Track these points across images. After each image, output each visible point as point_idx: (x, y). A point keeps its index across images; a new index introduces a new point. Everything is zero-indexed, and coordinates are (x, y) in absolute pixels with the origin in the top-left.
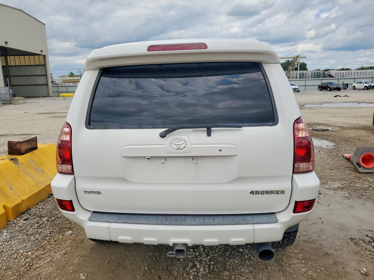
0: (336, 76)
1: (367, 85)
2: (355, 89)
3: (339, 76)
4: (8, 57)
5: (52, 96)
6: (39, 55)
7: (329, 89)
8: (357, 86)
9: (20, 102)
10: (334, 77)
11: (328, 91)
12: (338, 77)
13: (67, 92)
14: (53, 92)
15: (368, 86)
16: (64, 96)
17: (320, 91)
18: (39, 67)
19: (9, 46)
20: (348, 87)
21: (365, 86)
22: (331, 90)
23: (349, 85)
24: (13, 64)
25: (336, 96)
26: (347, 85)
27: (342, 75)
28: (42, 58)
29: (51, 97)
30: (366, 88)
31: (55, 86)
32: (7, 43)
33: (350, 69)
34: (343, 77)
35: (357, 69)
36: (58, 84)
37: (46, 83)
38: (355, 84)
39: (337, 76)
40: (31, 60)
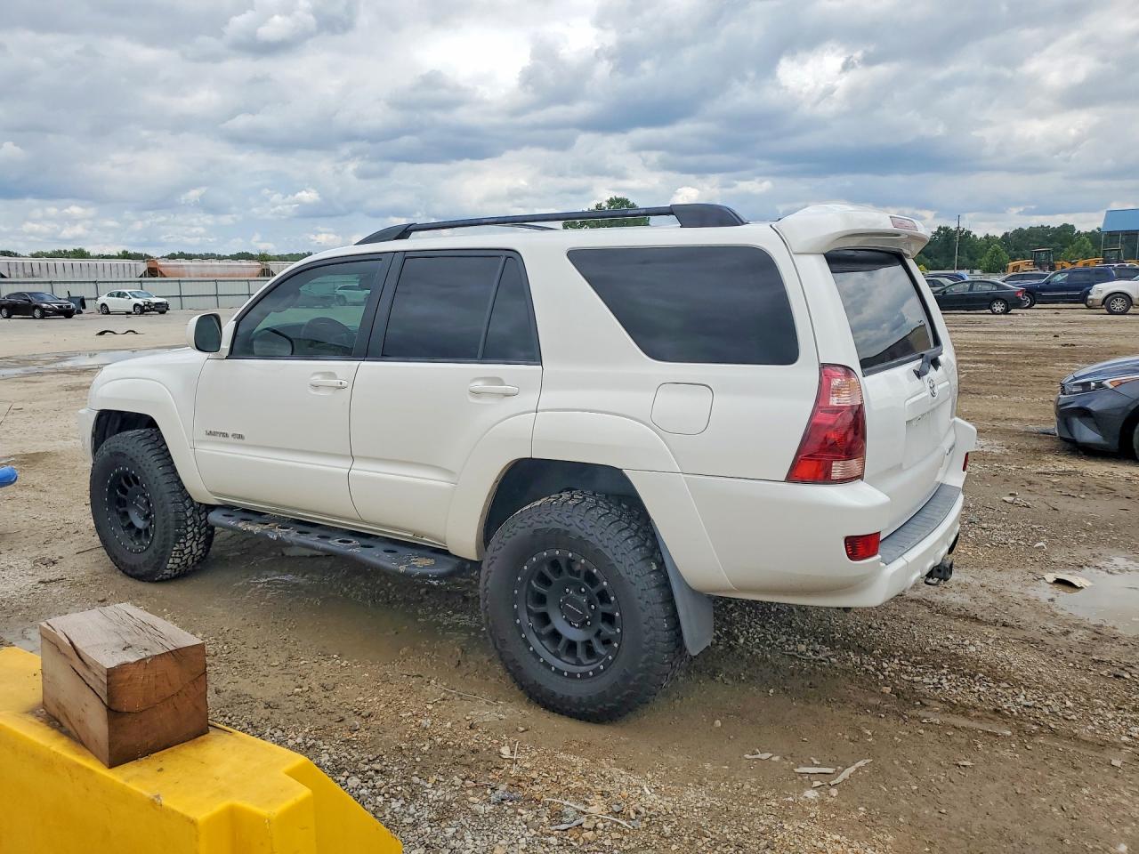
0: (10, 275)
1: (140, 301)
2: (108, 313)
3: (21, 274)
7: (37, 313)
8: (114, 304)
10: (5, 277)
11: (35, 318)
12: (17, 277)
15: (142, 304)
17: (7, 320)
20: (84, 307)
21: (136, 305)
22: (45, 314)
23: (86, 302)
25: (102, 333)
26: (82, 302)
27: (28, 271)
30: (138, 310)
33: (16, 255)
34: (33, 276)
35: (33, 256)
38: (103, 299)
39: (13, 274)
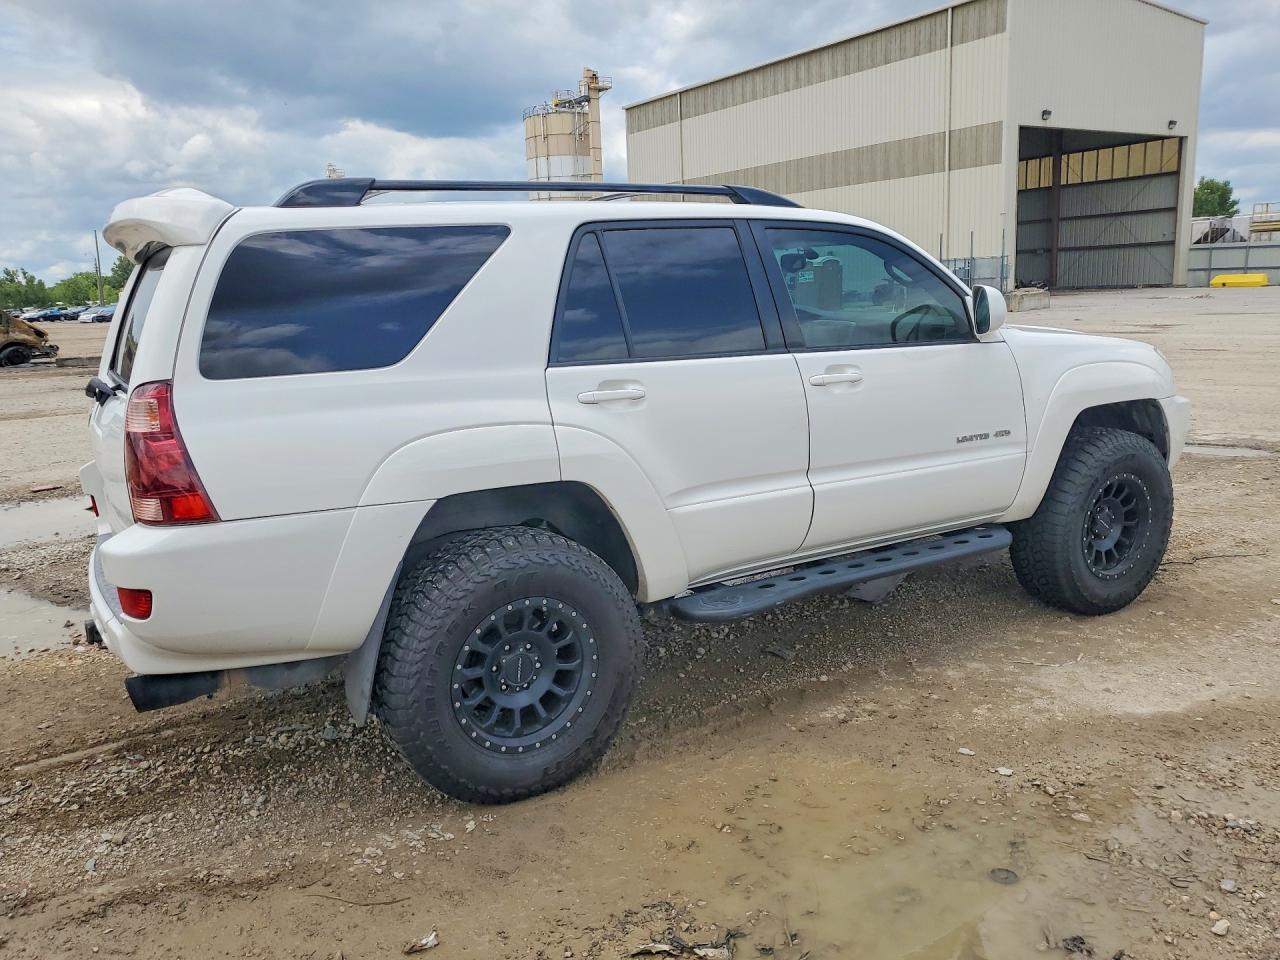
4: (1064, 157)
5: (1185, 286)
6: (1162, 138)
9: (1028, 303)
13: (1246, 269)
14: (1190, 270)
16: (1224, 285)
18: (1155, 182)
19: (1053, 122)
24: (1074, 179)
28: (1171, 147)
29: (1178, 286)
31: (1232, 245)
32: (1049, 113)
36: (1242, 240)
37: (1169, 238)
40: (1134, 161)
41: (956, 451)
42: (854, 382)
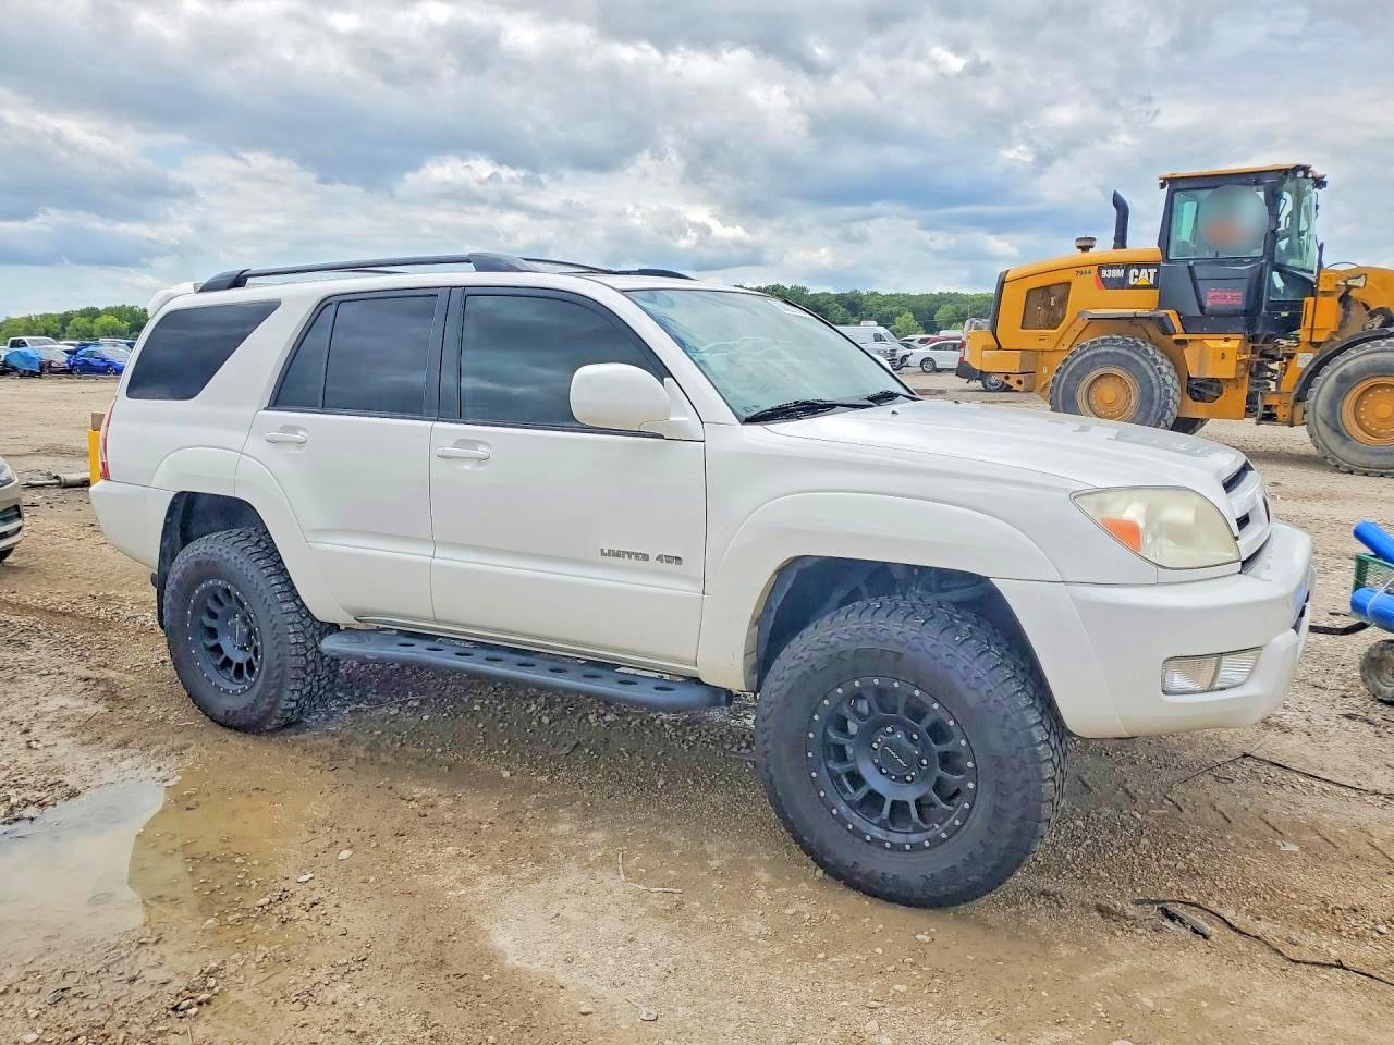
41: (594, 564)
42: (482, 460)
